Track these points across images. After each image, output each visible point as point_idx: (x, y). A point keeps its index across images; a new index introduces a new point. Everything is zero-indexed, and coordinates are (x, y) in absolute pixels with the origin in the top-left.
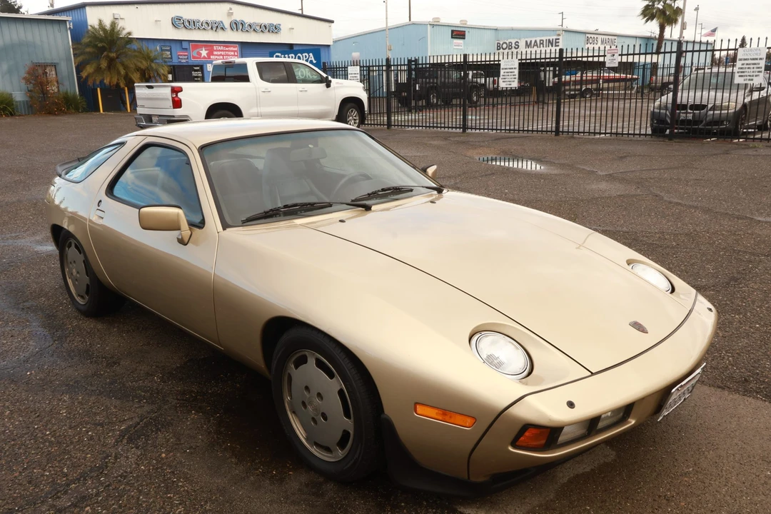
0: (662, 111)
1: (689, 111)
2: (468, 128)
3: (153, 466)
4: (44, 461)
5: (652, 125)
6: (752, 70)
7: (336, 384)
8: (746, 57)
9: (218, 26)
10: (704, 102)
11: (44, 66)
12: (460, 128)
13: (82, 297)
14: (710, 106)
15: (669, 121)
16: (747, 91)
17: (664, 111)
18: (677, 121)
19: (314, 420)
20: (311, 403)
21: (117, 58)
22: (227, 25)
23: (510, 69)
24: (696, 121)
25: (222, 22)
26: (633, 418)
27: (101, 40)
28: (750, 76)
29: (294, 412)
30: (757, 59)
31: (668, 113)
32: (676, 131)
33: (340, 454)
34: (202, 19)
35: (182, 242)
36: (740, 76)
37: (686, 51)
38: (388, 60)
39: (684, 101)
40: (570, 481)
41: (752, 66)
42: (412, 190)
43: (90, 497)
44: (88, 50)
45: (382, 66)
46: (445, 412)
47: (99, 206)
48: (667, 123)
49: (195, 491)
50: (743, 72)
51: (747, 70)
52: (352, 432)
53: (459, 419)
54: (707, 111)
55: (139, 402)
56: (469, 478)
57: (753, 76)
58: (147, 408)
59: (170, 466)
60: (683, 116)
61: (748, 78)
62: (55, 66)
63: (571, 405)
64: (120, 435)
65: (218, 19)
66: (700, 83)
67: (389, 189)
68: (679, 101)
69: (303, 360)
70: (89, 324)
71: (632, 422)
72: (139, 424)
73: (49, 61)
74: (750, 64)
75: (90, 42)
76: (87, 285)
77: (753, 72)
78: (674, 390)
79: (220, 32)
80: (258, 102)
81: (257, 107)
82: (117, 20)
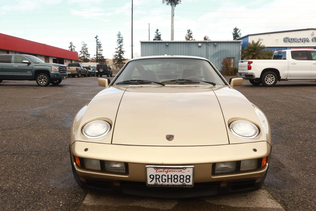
9: (306, 40)
21: (257, 55)
22: (310, 39)
25: (308, 38)
34: (298, 37)
44: (245, 52)
62: (234, 58)
65: (306, 37)
73: (232, 57)
75: (247, 49)
78: (146, 166)
79: (306, 43)
80: (288, 68)
81: (288, 70)
82: (260, 40)
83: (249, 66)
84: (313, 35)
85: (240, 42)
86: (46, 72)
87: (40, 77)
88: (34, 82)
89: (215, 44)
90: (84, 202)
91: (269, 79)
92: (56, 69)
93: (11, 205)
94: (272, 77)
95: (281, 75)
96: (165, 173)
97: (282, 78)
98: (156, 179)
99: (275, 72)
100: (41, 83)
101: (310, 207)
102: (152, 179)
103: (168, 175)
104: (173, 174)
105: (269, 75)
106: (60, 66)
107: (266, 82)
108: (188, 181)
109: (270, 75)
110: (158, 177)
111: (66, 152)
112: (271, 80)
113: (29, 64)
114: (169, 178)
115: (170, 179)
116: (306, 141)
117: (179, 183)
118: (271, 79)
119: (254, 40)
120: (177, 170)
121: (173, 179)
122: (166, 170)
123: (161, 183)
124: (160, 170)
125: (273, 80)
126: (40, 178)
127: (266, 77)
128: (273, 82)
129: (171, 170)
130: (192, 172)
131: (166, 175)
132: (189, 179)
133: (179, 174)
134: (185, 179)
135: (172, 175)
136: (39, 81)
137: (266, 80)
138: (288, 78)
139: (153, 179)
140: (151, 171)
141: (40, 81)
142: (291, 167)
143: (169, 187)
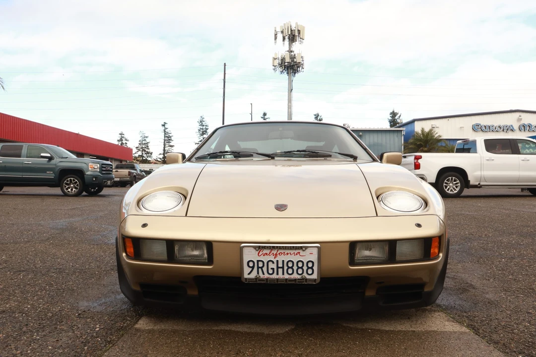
9: (510, 129)
21: (429, 151)
22: (516, 127)
25: (512, 126)
27: (420, 140)
34: (496, 124)
42: (330, 156)
44: (411, 146)
63: (144, 225)
65: (509, 124)
67: (304, 151)
75: (413, 142)
78: (242, 245)
79: (510, 133)
80: (482, 167)
81: (481, 170)
82: (434, 129)
83: (417, 163)
84: (519, 120)
85: (402, 130)
86: (78, 173)
87: (68, 181)
88: (57, 191)
89: (361, 134)
90: (137, 326)
91: (451, 184)
92: (94, 168)
93: (13, 328)
94: (455, 181)
95: (470, 178)
96: (272, 258)
97: (472, 183)
98: (258, 268)
99: (459, 173)
100: (69, 191)
101: (517, 331)
102: (251, 269)
103: (277, 261)
104: (286, 258)
105: (450, 178)
106: (102, 163)
107: (446, 190)
108: (310, 271)
109: (452, 179)
110: (261, 265)
111: (108, 270)
112: (455, 187)
113: (50, 159)
114: (279, 266)
115: (280, 268)
116: (513, 258)
117: (295, 276)
118: (453, 184)
119: (424, 127)
120: (292, 252)
121: (286, 268)
122: (275, 252)
123: (266, 276)
124: (265, 251)
125: (457, 187)
126: (63, 299)
127: (445, 181)
128: (458, 189)
129: (282, 251)
130: (317, 256)
131: (275, 261)
132: (312, 268)
133: (295, 259)
134: (305, 268)
135: (283, 261)
136: (65, 187)
137: (446, 187)
138: (482, 183)
139: (253, 268)
140: (250, 255)
141: (67, 187)
142: (486, 288)
143: (279, 283)
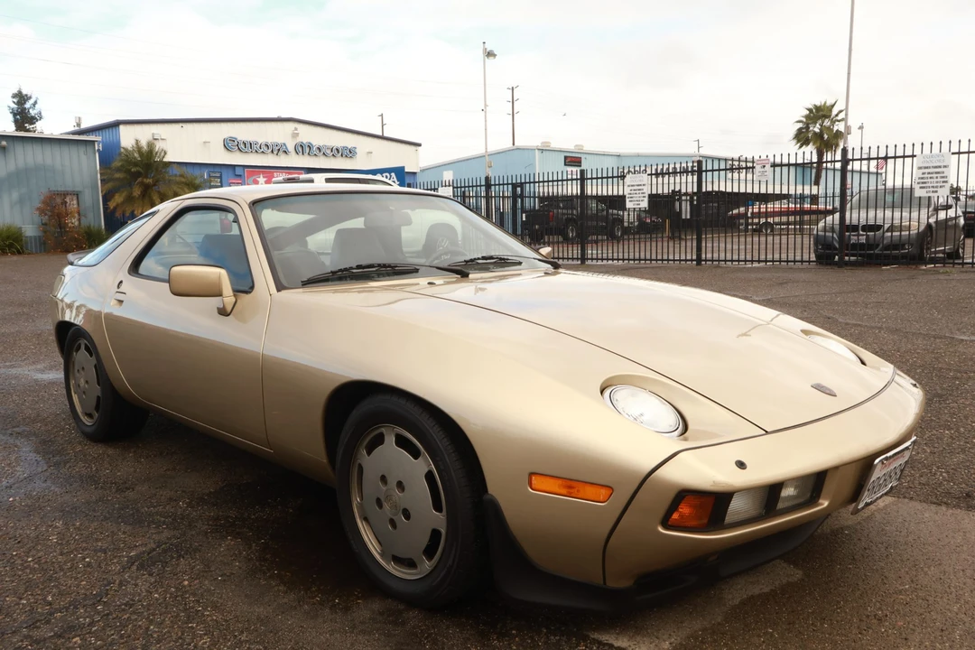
0: (827, 234)
1: (861, 233)
2: (588, 259)
3: (171, 594)
4: (22, 589)
5: (815, 251)
6: (935, 180)
7: (423, 465)
8: (927, 165)
9: (280, 149)
10: (879, 222)
11: (65, 194)
12: (577, 259)
13: (90, 416)
14: (886, 226)
15: (837, 246)
16: (930, 209)
17: (831, 234)
18: (847, 245)
19: (392, 522)
20: (388, 497)
21: (155, 185)
22: (291, 148)
23: (638, 185)
24: (870, 245)
25: (285, 144)
26: (825, 499)
27: (136, 164)
28: (933, 187)
29: (366, 519)
30: (940, 167)
31: (835, 236)
32: (847, 258)
33: (427, 565)
34: (261, 140)
35: (223, 312)
36: (921, 188)
37: (853, 160)
38: (487, 179)
39: (855, 222)
40: (743, 603)
41: (935, 175)
42: (520, 263)
43: (82, 627)
44: (117, 175)
45: (481, 186)
46: (571, 484)
47: (118, 287)
48: (835, 249)
49: (226, 621)
50: (925, 183)
51: (929, 180)
52: (443, 531)
53: (590, 491)
54: (884, 233)
55: (157, 527)
56: (605, 583)
57: (937, 187)
58: (166, 534)
59: (194, 594)
60: (854, 239)
61: (932, 189)
62: (77, 195)
63: (741, 465)
64: (128, 562)
65: (280, 141)
66: (872, 202)
67: (491, 258)
68: (848, 222)
69: (379, 440)
70: (97, 450)
71: (825, 503)
72: (154, 550)
73: (70, 189)
74: (932, 173)
75: (121, 166)
76: (98, 397)
77: (937, 182)
78: (877, 461)
79: (283, 156)
84: (295, 135)
85: (94, 141)
89: (4, 143)
119: (139, 138)
